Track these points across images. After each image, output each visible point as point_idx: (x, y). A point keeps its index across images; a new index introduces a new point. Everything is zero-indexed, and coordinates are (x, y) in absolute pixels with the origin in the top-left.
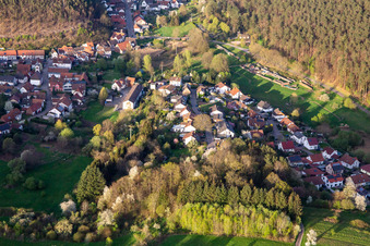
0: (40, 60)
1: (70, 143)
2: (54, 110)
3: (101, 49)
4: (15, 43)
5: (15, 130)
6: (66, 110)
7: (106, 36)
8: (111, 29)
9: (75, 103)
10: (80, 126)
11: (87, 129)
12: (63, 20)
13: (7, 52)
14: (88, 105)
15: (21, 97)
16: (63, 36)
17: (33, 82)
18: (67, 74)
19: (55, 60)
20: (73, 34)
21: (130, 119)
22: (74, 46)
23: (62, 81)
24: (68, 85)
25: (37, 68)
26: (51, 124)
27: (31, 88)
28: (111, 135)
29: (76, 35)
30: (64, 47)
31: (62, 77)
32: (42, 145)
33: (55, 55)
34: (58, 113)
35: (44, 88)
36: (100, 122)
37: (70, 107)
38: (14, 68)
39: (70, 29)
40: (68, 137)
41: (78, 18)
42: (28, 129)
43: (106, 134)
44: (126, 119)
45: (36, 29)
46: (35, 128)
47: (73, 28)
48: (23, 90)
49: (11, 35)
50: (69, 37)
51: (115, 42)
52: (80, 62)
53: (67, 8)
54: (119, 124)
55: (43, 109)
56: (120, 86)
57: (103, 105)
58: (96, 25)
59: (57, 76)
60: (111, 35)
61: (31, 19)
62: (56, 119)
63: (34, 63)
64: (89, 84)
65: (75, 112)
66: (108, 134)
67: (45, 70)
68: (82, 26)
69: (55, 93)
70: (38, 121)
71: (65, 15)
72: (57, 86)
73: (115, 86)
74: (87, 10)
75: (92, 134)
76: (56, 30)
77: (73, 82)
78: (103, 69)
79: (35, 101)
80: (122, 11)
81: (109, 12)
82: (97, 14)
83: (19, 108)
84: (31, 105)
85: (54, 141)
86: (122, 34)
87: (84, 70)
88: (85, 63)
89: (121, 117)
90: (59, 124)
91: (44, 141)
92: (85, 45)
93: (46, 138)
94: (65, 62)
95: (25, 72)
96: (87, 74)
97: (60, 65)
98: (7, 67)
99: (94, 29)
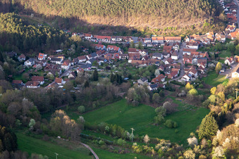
0: (178, 43)
1: (195, 98)
2: (186, 76)
3: (218, 36)
4: (163, 32)
5: (160, 88)
6: (193, 76)
7: (223, 27)
8: (226, 23)
9: (199, 72)
10: (202, 88)
11: (206, 90)
12: (195, 17)
13: (158, 38)
14: (208, 73)
15: (165, 67)
16: (194, 28)
17: (173, 57)
18: (195, 53)
19: (188, 44)
20: (201, 26)
21: (236, 85)
22: (200, 34)
23: (191, 57)
24: (195, 60)
25: (176, 48)
26: (183, 85)
27: (171, 61)
28: (223, 95)
29: (203, 27)
30: (194, 35)
31: (192, 55)
32: (177, 99)
33: (187, 40)
34: (188, 78)
35: (180, 61)
36: (216, 85)
37: (196, 74)
38: (162, 48)
39: (199, 23)
40: (194, 95)
41: (204, 16)
42: (168, 88)
43: (219, 94)
44: (234, 84)
45: (177, 23)
46: (173, 87)
47: (201, 23)
48: (167, 63)
49: (161, 27)
50: (197, 28)
51: (229, 32)
52: (204, 45)
53: (198, 10)
54: (229, 88)
55: (178, 75)
56: (231, 61)
57: (218, 74)
58: (216, 20)
59: (189, 54)
60: (226, 27)
61: (174, 17)
62: (186, 82)
63: (174, 45)
64: (210, 59)
65: (199, 78)
66: (221, 94)
67: (181, 50)
68: (207, 21)
69: (187, 65)
70: (175, 83)
71: (196, 13)
72: (188, 60)
73: (227, 61)
74: (211, 10)
75: (210, 94)
76: (190, 24)
77: (199, 58)
78: (219, 50)
79: (174, 70)
80: (235, 11)
81: (226, 12)
82: (217, 13)
83: (164, 74)
84: (171, 72)
85: (184, 96)
86: (234, 26)
87: (206, 50)
88: (207, 46)
89: (230, 83)
90: (188, 85)
91: (178, 96)
92: (208, 34)
93: (180, 95)
94: (194, 44)
95: (168, 51)
96: (208, 53)
97: (191, 47)
98: (157, 47)
99: (215, 23)
